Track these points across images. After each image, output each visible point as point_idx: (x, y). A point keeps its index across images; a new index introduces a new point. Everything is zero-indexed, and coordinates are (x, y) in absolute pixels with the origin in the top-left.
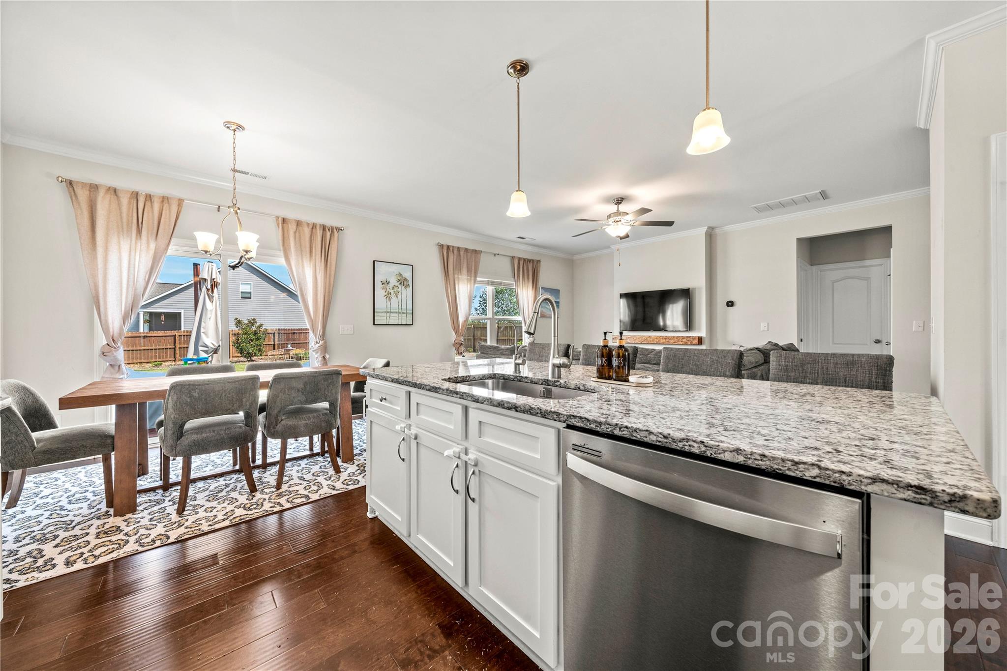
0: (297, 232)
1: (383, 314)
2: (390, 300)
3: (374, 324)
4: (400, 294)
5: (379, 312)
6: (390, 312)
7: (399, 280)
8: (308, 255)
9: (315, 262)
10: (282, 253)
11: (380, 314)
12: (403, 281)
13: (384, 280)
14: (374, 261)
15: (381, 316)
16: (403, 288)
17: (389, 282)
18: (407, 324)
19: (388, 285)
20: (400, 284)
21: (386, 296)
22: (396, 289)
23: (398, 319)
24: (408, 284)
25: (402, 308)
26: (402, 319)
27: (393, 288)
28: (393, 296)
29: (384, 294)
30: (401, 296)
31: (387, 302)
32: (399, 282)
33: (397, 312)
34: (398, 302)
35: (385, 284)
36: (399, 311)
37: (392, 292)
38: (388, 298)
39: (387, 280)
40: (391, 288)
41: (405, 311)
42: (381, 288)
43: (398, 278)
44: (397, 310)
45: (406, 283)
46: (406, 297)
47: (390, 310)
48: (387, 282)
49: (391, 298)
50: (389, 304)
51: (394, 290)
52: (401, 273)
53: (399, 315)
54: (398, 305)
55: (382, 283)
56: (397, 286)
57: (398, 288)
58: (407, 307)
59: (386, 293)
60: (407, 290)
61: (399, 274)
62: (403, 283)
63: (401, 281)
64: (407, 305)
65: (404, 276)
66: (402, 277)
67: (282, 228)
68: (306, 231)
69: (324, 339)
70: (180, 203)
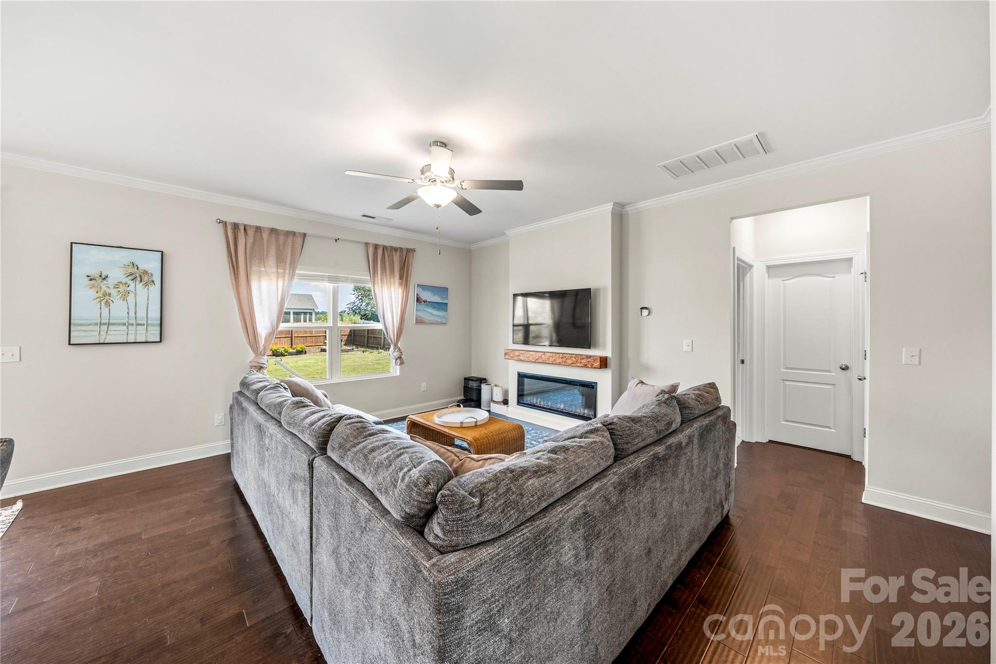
2: (107, 304)
3: (70, 344)
4: (131, 296)
6: (109, 324)
7: (131, 274)
12: (139, 276)
13: (94, 272)
14: (72, 244)
16: (140, 286)
17: (107, 277)
18: (148, 341)
19: (105, 282)
20: (133, 280)
21: (98, 300)
22: (124, 288)
23: (127, 334)
24: (151, 280)
25: (136, 318)
26: (136, 334)
27: (116, 286)
28: (115, 299)
29: (96, 295)
30: (135, 298)
31: (101, 308)
32: (131, 278)
33: (125, 324)
34: (128, 309)
35: (96, 279)
36: (130, 322)
37: (114, 292)
38: (103, 303)
39: (101, 274)
40: (112, 287)
41: (145, 322)
42: (88, 286)
43: (127, 271)
44: (125, 321)
45: (146, 278)
46: (148, 299)
47: (109, 320)
48: (100, 276)
49: (111, 302)
50: (105, 311)
51: (118, 289)
52: (136, 263)
53: (130, 327)
54: (128, 313)
55: (90, 278)
56: (126, 284)
57: (128, 286)
58: (149, 316)
59: (100, 294)
60: (149, 289)
61: (132, 265)
62: (139, 279)
63: (134, 276)
64: (149, 312)
65: (141, 267)
66: (138, 269)
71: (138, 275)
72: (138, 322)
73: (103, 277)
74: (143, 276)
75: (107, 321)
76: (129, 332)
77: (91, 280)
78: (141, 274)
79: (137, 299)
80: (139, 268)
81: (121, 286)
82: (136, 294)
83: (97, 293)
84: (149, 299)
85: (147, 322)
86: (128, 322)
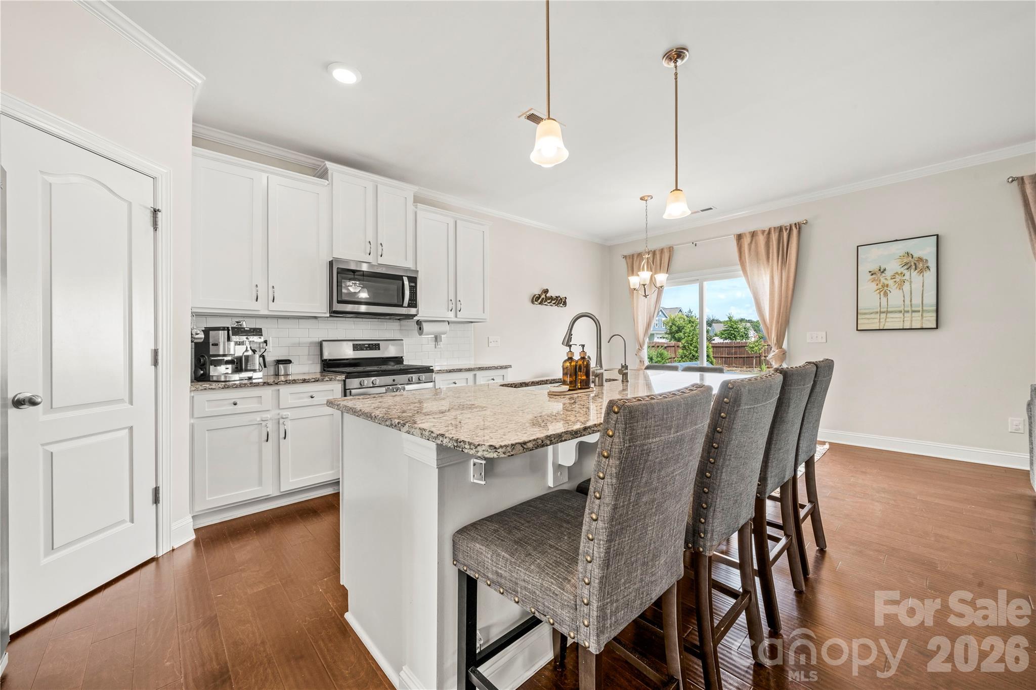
0: (754, 242)
1: (873, 316)
2: (886, 294)
3: (857, 330)
4: (907, 285)
5: (865, 314)
6: (887, 312)
7: (906, 264)
8: (765, 262)
9: (773, 267)
10: (739, 267)
12: (914, 264)
13: (874, 267)
14: (858, 247)
15: (868, 319)
16: (914, 274)
17: (885, 270)
18: (924, 327)
19: (883, 275)
20: (907, 269)
21: (878, 291)
22: (900, 277)
23: (903, 321)
24: (926, 266)
25: (911, 305)
26: (911, 321)
27: (893, 277)
28: (892, 288)
29: (876, 287)
30: (911, 286)
31: (880, 298)
32: (906, 267)
33: (901, 312)
34: (904, 297)
35: (876, 274)
36: (906, 309)
37: (891, 282)
38: (882, 293)
39: (880, 268)
40: (889, 278)
41: (920, 309)
42: (869, 280)
43: (903, 261)
44: (902, 309)
45: (920, 265)
46: (923, 286)
47: (887, 308)
48: (880, 270)
49: (889, 292)
50: (884, 300)
51: (894, 280)
52: (911, 252)
53: (906, 315)
54: (904, 301)
55: (871, 273)
56: (901, 273)
57: (904, 275)
58: (924, 302)
59: (880, 286)
60: (924, 276)
61: (906, 255)
62: (914, 267)
63: (909, 265)
64: (924, 298)
65: (915, 255)
66: (912, 258)
67: (738, 244)
68: (761, 239)
69: (781, 348)
70: (671, 249)
71: (912, 264)
72: (913, 309)
73: (882, 271)
74: (918, 264)
75: (885, 310)
76: (905, 319)
77: (872, 275)
78: (915, 262)
79: (912, 286)
80: (914, 257)
81: (897, 276)
82: (911, 282)
83: (877, 285)
84: (925, 285)
85: (922, 308)
86: (904, 310)
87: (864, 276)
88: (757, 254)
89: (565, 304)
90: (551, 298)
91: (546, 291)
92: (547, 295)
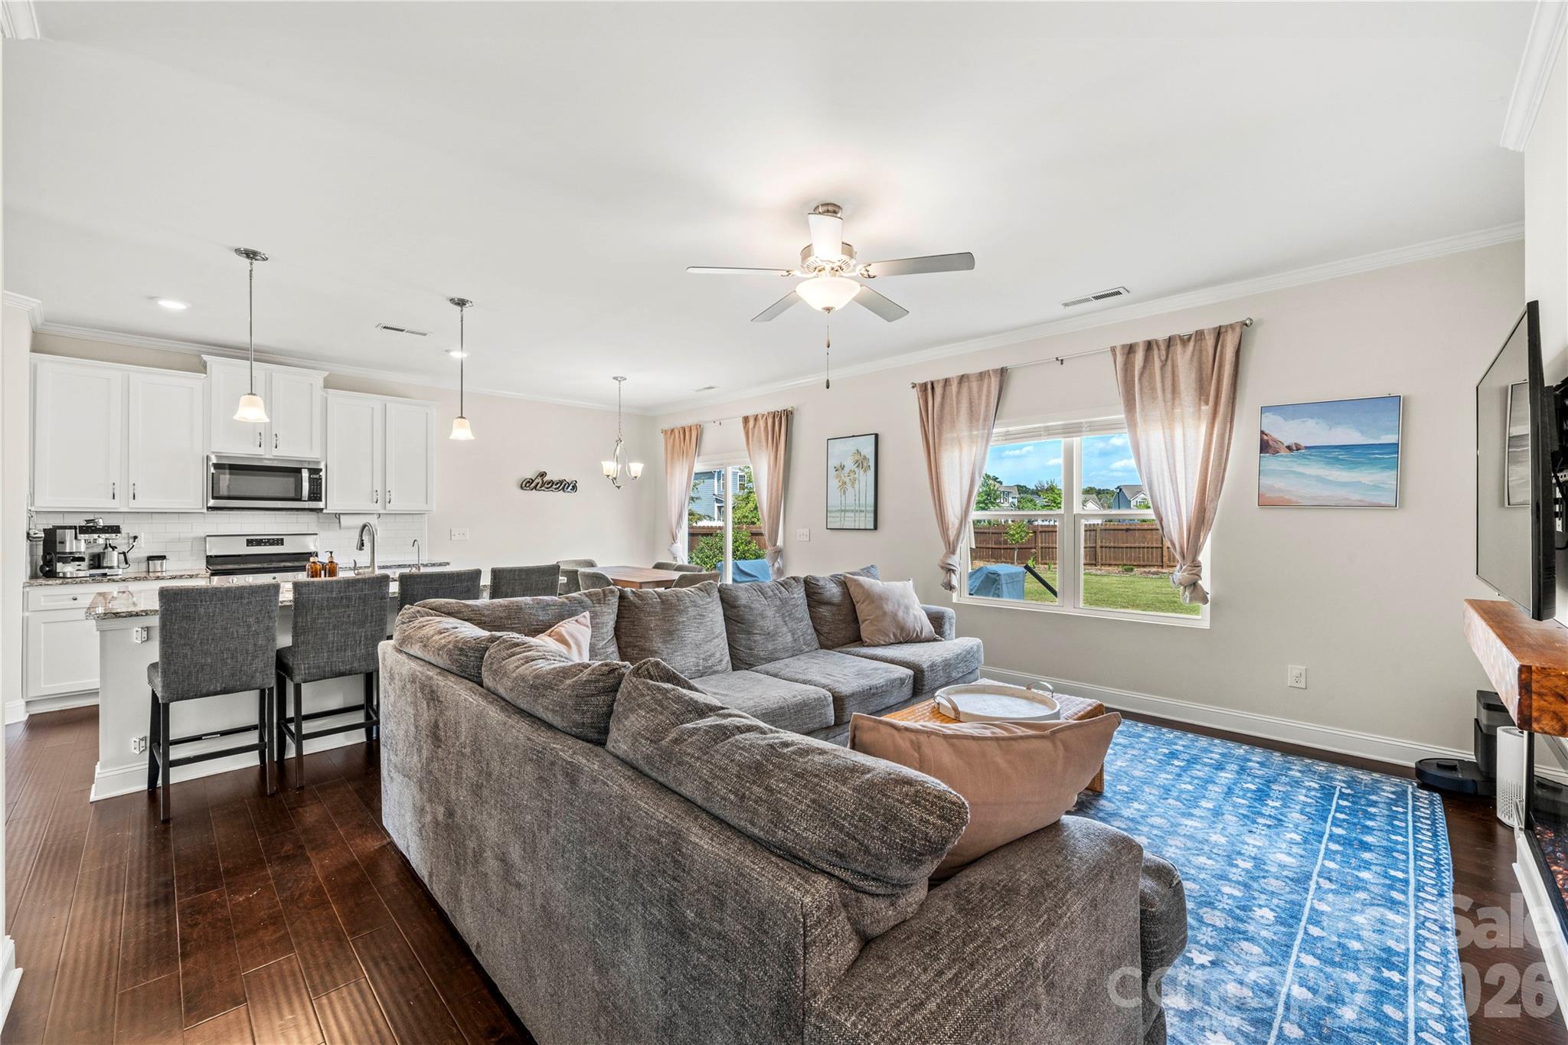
0: (756, 427)
2: (845, 493)
4: (857, 483)
6: (845, 511)
7: (857, 462)
8: (765, 447)
9: (770, 454)
10: (747, 453)
11: (833, 514)
13: (838, 466)
14: (827, 440)
16: (861, 472)
17: (844, 467)
19: (843, 471)
20: (858, 467)
21: (840, 488)
22: (853, 475)
24: (869, 464)
25: (859, 505)
27: (849, 475)
28: (848, 486)
30: (859, 485)
31: (841, 496)
32: (857, 465)
34: (855, 495)
35: (839, 470)
37: (847, 480)
38: (842, 491)
39: (842, 464)
40: (846, 475)
42: (835, 476)
43: (855, 459)
45: (865, 464)
47: (845, 507)
48: (841, 466)
49: (846, 490)
50: (843, 498)
51: (850, 477)
52: (859, 449)
54: (855, 500)
55: (836, 469)
56: (854, 471)
57: (855, 473)
58: (868, 502)
59: (840, 484)
60: (868, 475)
61: (857, 452)
62: (861, 465)
63: (859, 462)
64: (868, 497)
65: (862, 453)
67: (745, 427)
68: (761, 423)
69: (775, 545)
70: (700, 429)
74: (864, 462)
78: (862, 460)
79: (861, 485)
80: (861, 455)
81: (851, 473)
82: (859, 480)
83: (839, 482)
84: (868, 484)
87: (832, 471)
88: (760, 442)
89: (574, 488)
90: (551, 482)
91: (543, 475)
92: (545, 479)
